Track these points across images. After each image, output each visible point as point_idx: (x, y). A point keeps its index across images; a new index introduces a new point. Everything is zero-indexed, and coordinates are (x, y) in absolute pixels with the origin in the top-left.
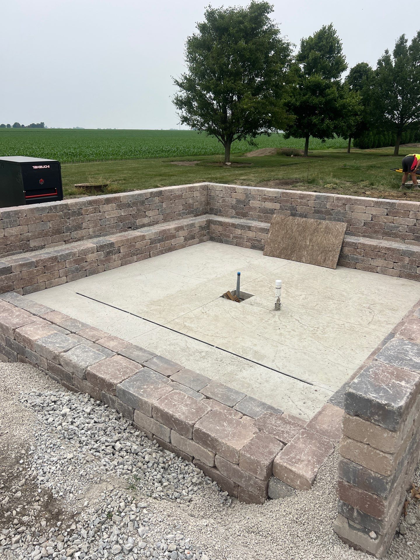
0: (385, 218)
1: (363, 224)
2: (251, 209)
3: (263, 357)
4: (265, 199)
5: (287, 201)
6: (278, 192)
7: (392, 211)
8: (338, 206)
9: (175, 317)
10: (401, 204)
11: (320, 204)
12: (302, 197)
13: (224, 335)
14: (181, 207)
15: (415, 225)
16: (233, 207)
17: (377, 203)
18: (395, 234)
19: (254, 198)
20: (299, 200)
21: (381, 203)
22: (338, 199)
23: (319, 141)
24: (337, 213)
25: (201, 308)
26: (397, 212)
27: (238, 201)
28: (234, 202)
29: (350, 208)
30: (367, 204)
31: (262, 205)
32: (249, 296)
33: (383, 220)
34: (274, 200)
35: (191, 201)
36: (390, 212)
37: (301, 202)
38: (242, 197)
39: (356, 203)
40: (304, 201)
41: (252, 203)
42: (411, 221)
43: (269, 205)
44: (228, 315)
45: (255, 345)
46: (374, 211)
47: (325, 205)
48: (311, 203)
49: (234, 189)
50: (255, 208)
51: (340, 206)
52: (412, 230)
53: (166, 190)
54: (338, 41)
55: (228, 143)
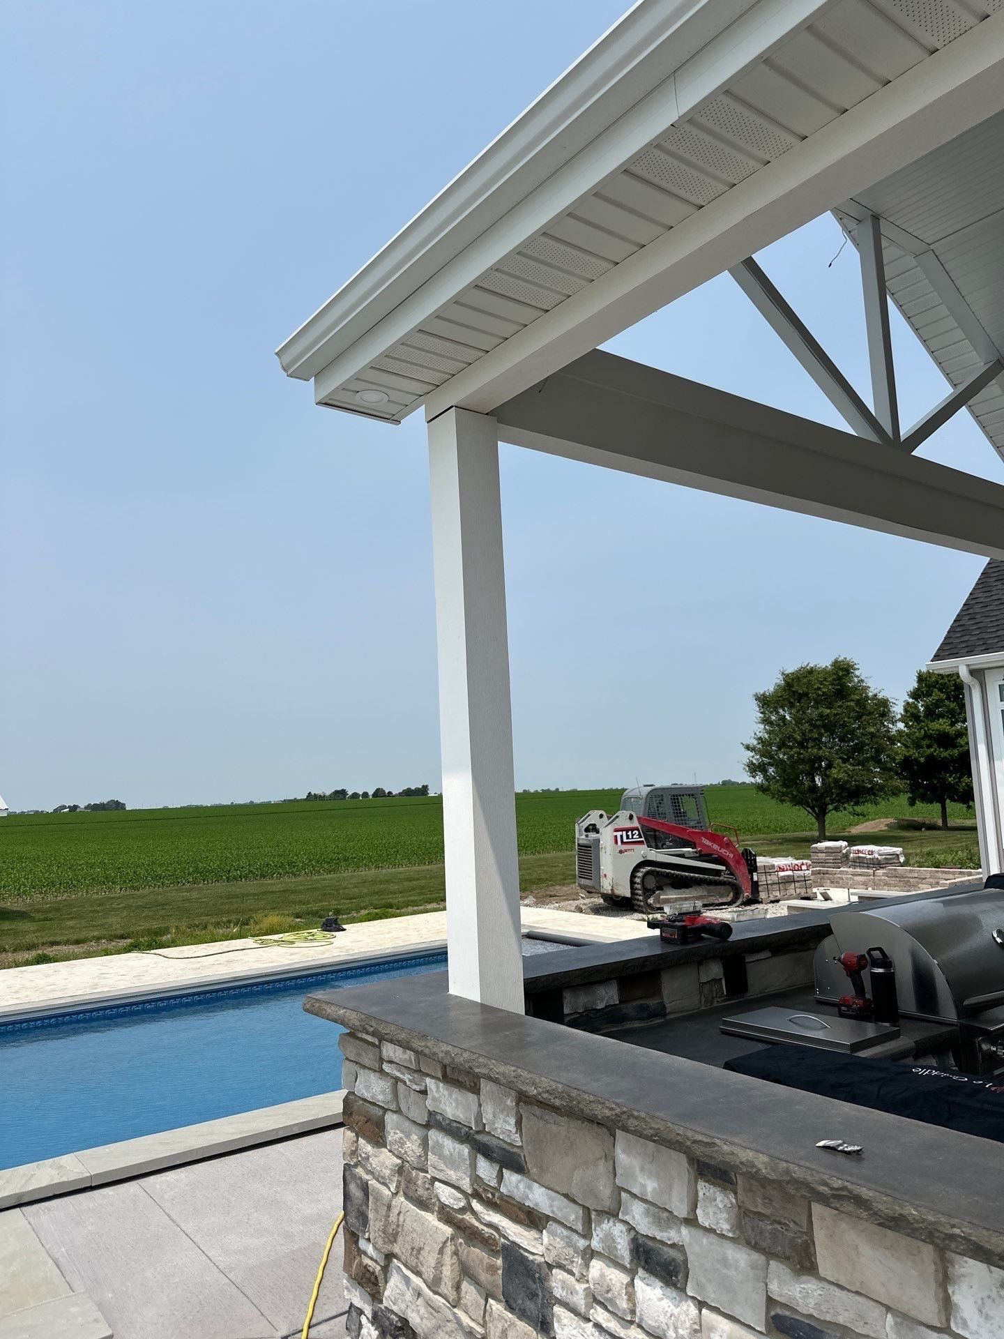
55: (821, 816)
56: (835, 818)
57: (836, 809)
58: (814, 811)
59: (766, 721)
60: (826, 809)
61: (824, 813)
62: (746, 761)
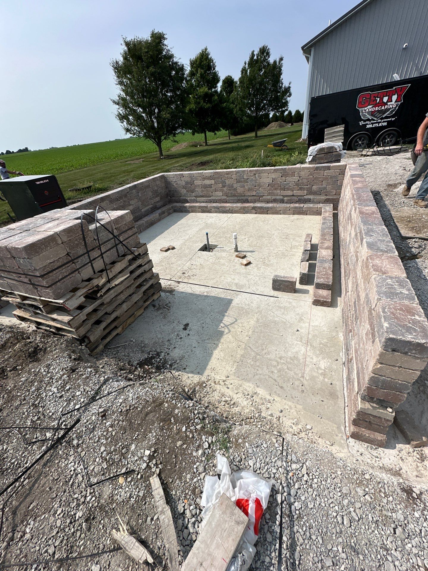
0: (281, 179)
1: (267, 185)
2: (196, 186)
3: (242, 286)
4: (204, 178)
5: (218, 178)
6: (212, 172)
7: (285, 174)
8: (251, 176)
9: (176, 272)
10: (289, 168)
11: (240, 176)
12: (228, 173)
13: (212, 277)
14: (151, 194)
15: (299, 181)
16: (184, 188)
17: (275, 170)
18: (287, 188)
19: (197, 179)
20: (226, 176)
21: (278, 169)
22: (250, 171)
23: (213, 134)
24: (251, 181)
25: (189, 262)
26: (287, 174)
27: (187, 183)
28: (184, 183)
29: (259, 176)
30: (269, 172)
31: (202, 183)
32: (216, 246)
33: (280, 180)
34: (210, 178)
35: (156, 188)
36: (283, 175)
37: (227, 177)
38: (188, 179)
39: (262, 173)
40: (229, 176)
41: (196, 183)
42: (296, 179)
43: (207, 182)
44: (208, 263)
45: (234, 279)
46: (273, 176)
47: (243, 176)
48: (234, 177)
49: (182, 174)
50: (199, 185)
51: (253, 176)
52: (297, 185)
53: (138, 184)
54: (213, 61)
55: (159, 144)
56: (166, 144)
57: (165, 138)
58: (156, 141)
59: (121, 83)
60: (161, 139)
61: (161, 142)
62: (117, 113)
